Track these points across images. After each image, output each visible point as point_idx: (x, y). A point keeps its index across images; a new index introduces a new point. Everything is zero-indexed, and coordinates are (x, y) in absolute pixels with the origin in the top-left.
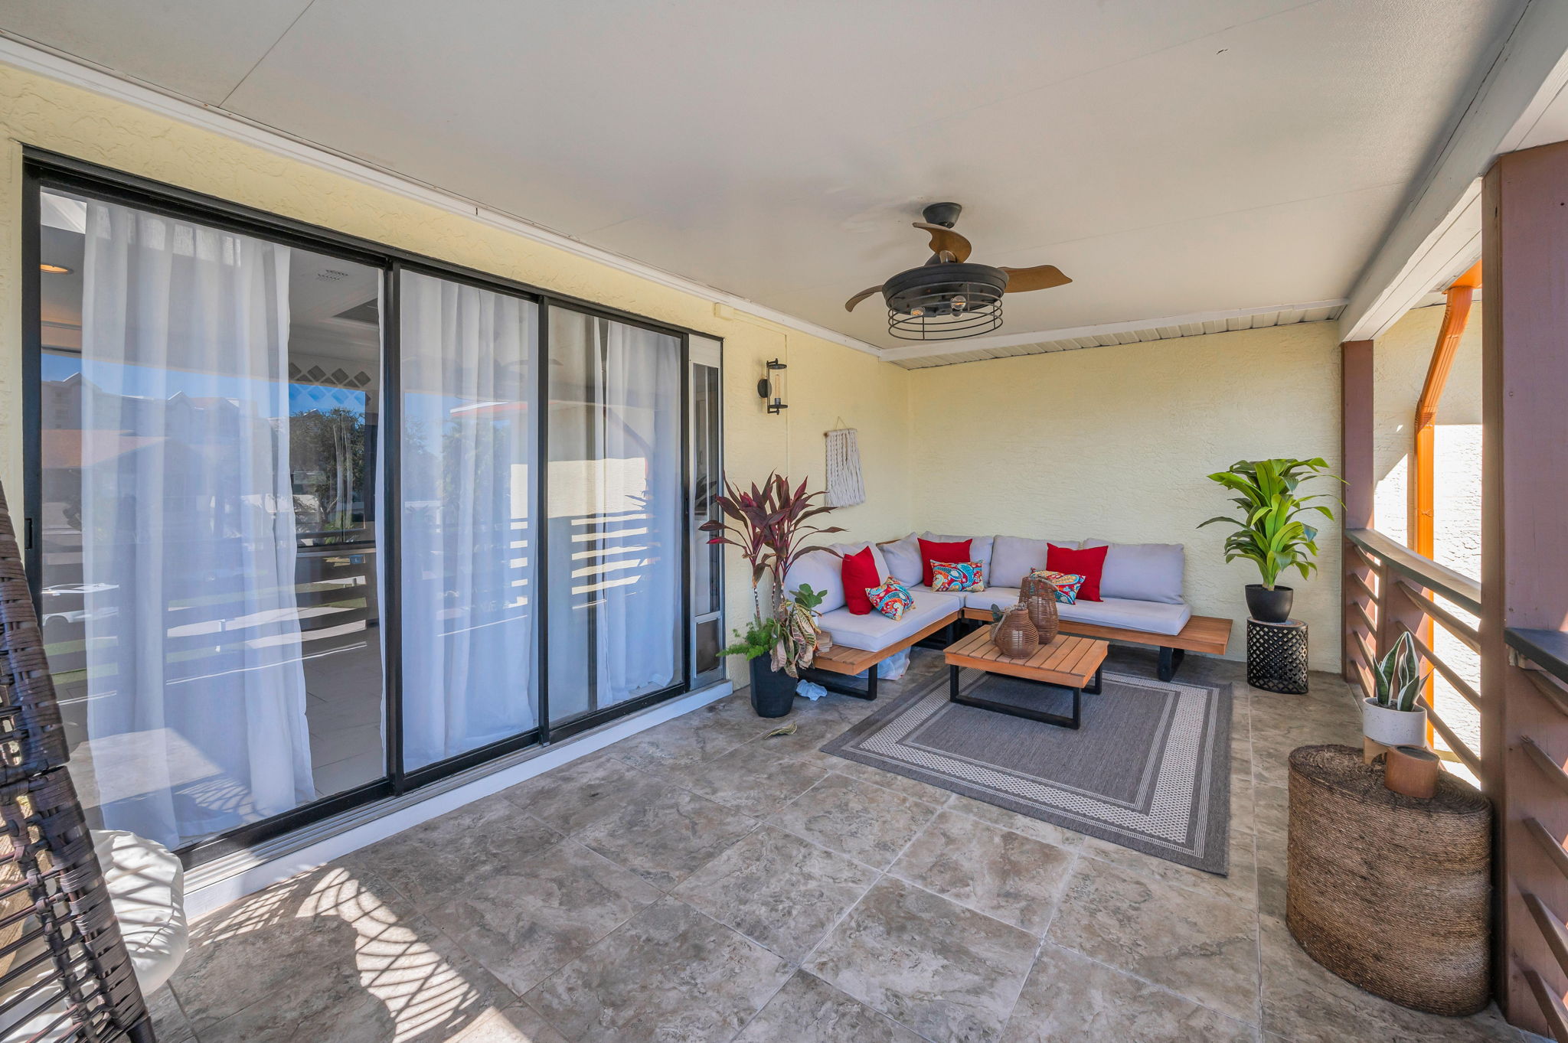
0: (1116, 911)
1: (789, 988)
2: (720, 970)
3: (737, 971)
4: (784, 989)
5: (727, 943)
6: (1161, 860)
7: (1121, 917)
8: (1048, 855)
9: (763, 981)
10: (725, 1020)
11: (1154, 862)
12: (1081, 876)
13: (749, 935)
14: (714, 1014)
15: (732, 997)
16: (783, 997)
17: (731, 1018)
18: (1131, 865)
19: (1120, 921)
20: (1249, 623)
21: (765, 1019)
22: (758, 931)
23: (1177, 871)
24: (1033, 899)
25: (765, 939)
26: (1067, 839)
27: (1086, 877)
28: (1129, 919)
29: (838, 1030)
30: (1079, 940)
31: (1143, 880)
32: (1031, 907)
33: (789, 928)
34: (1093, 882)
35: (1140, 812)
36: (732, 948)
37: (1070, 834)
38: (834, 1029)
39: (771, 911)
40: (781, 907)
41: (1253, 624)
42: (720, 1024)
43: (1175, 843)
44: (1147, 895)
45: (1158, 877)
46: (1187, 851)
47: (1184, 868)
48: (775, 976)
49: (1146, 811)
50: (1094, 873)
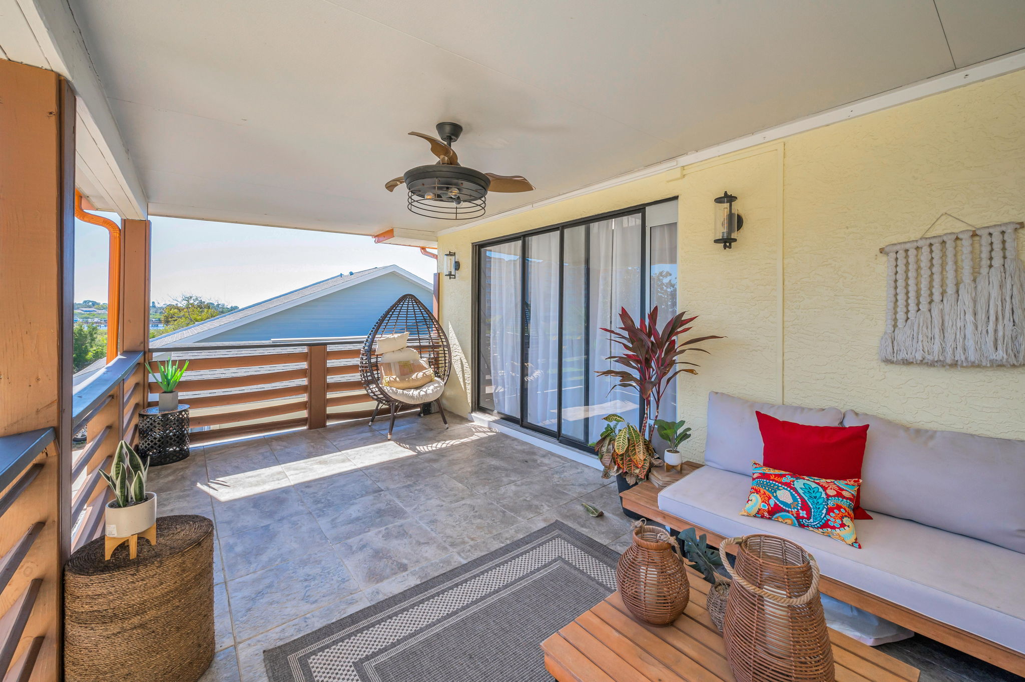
0: (314, 579)
6: (314, 630)
7: (310, 577)
8: (375, 576)
11: (318, 624)
12: (346, 579)
18: (328, 610)
19: (309, 575)
23: (299, 630)
24: (353, 553)
26: (377, 593)
27: (344, 581)
28: (306, 580)
30: (319, 555)
31: (314, 606)
32: (350, 551)
34: (338, 581)
35: (362, 661)
37: (381, 598)
43: (314, 653)
44: (306, 598)
45: (308, 616)
46: (301, 653)
47: (296, 638)
49: (358, 666)
50: (342, 586)
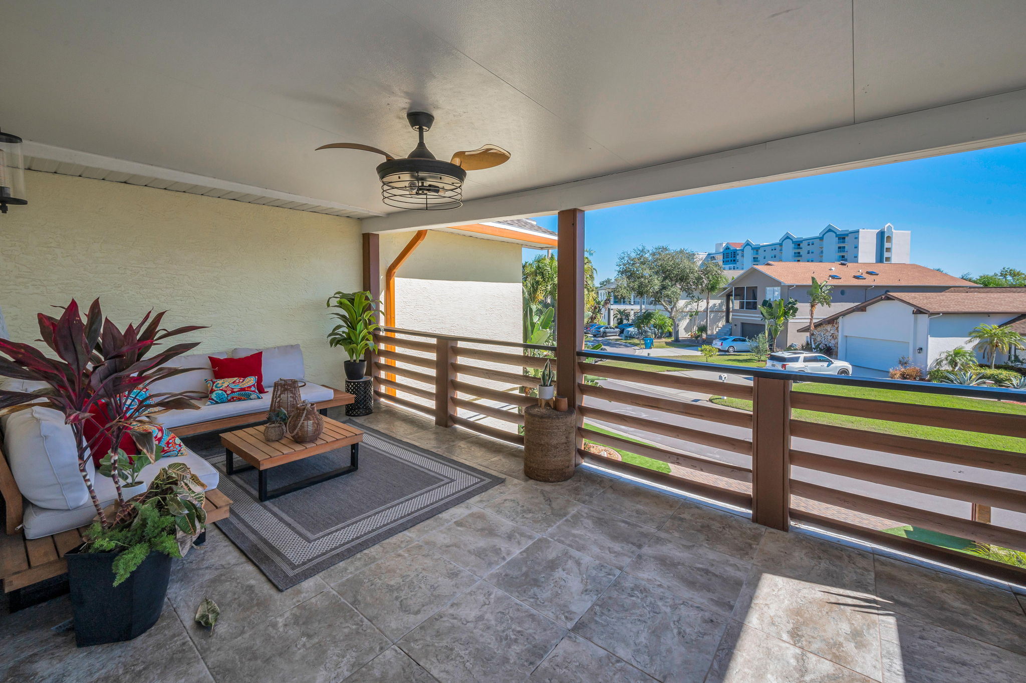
1: (588, 635)
2: (579, 674)
3: (578, 664)
4: (590, 639)
5: (552, 670)
9: (584, 649)
10: (620, 670)
13: (542, 657)
14: (617, 677)
15: (600, 667)
16: (596, 639)
17: (617, 667)
20: (346, 381)
21: (614, 648)
22: (538, 652)
25: (546, 647)
29: (612, 616)
33: (535, 633)
36: (556, 667)
38: (612, 618)
39: (517, 643)
40: (513, 637)
41: (348, 382)
42: (623, 673)
48: (579, 643)
